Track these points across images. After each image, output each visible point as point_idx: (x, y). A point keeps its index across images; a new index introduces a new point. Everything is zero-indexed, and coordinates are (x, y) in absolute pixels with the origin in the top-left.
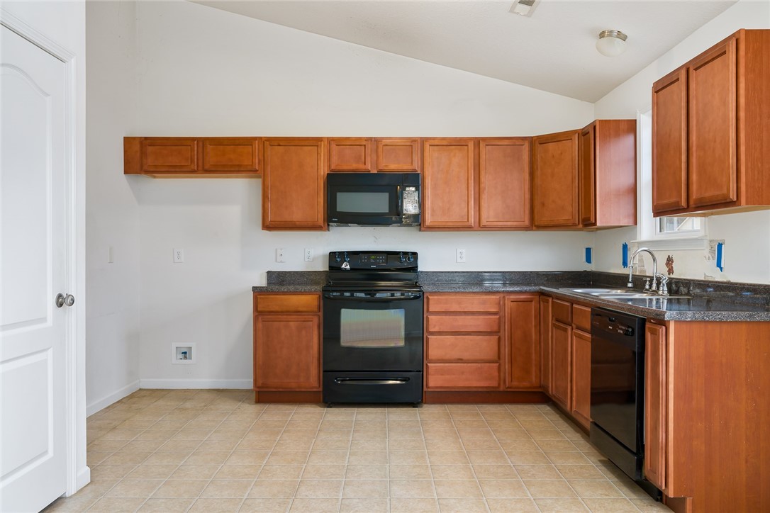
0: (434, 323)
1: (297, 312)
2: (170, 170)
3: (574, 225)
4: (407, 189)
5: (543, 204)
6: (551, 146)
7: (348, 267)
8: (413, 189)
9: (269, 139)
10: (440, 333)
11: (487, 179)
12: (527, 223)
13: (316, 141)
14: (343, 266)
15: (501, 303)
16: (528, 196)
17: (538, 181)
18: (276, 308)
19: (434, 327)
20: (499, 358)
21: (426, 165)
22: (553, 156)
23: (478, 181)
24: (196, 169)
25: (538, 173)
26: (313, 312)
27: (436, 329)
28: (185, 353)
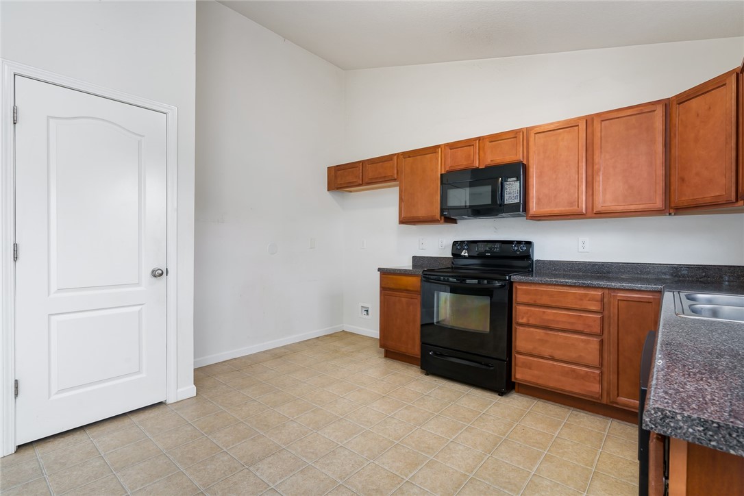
0: (522, 313)
1: (407, 291)
2: (349, 185)
3: (728, 203)
4: (509, 180)
5: (683, 180)
6: (694, 103)
7: (467, 254)
8: (515, 179)
9: (404, 153)
10: (528, 325)
11: (601, 159)
12: (659, 204)
13: (433, 150)
14: (463, 254)
15: (605, 300)
16: (660, 172)
17: (676, 152)
18: (392, 286)
19: (522, 318)
20: (601, 364)
21: (531, 154)
22: (698, 115)
23: (590, 161)
24: (361, 183)
25: (676, 141)
26: (417, 291)
27: (524, 321)
28: (367, 311)
